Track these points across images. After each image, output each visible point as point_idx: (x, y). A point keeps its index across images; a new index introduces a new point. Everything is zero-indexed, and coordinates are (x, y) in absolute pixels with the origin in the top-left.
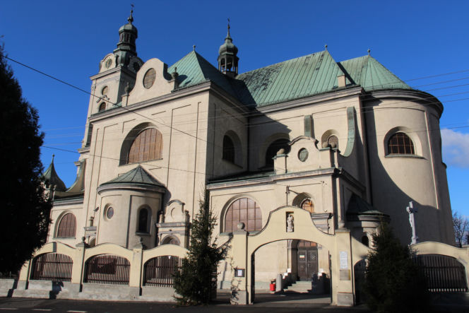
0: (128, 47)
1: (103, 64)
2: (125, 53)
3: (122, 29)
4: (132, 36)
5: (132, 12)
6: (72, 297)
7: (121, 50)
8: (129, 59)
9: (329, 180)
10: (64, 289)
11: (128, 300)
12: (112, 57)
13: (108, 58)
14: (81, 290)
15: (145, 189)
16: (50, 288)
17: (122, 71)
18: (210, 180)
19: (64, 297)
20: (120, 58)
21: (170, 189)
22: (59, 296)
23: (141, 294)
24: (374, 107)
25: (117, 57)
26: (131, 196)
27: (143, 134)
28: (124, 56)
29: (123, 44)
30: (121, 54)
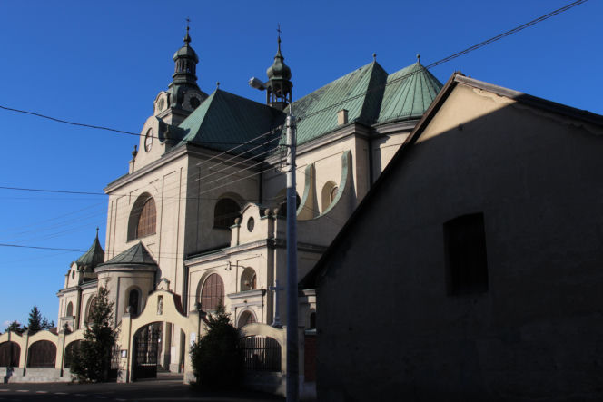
0: (183, 79)
1: (157, 105)
2: (177, 87)
3: (176, 55)
4: (188, 63)
5: (188, 29)
6: (18, 381)
7: (176, 84)
8: (183, 95)
9: (265, 252)
10: (14, 374)
11: (53, 381)
12: (164, 96)
13: (160, 98)
14: (24, 374)
15: (131, 269)
16: (5, 374)
17: (173, 113)
18: (189, 255)
19: (13, 381)
20: (171, 96)
21: (161, 266)
22: (10, 381)
23: (62, 376)
24: (381, 146)
25: (169, 95)
26: (119, 278)
27: (148, 204)
28: (176, 93)
29: (178, 75)
30: (173, 91)
